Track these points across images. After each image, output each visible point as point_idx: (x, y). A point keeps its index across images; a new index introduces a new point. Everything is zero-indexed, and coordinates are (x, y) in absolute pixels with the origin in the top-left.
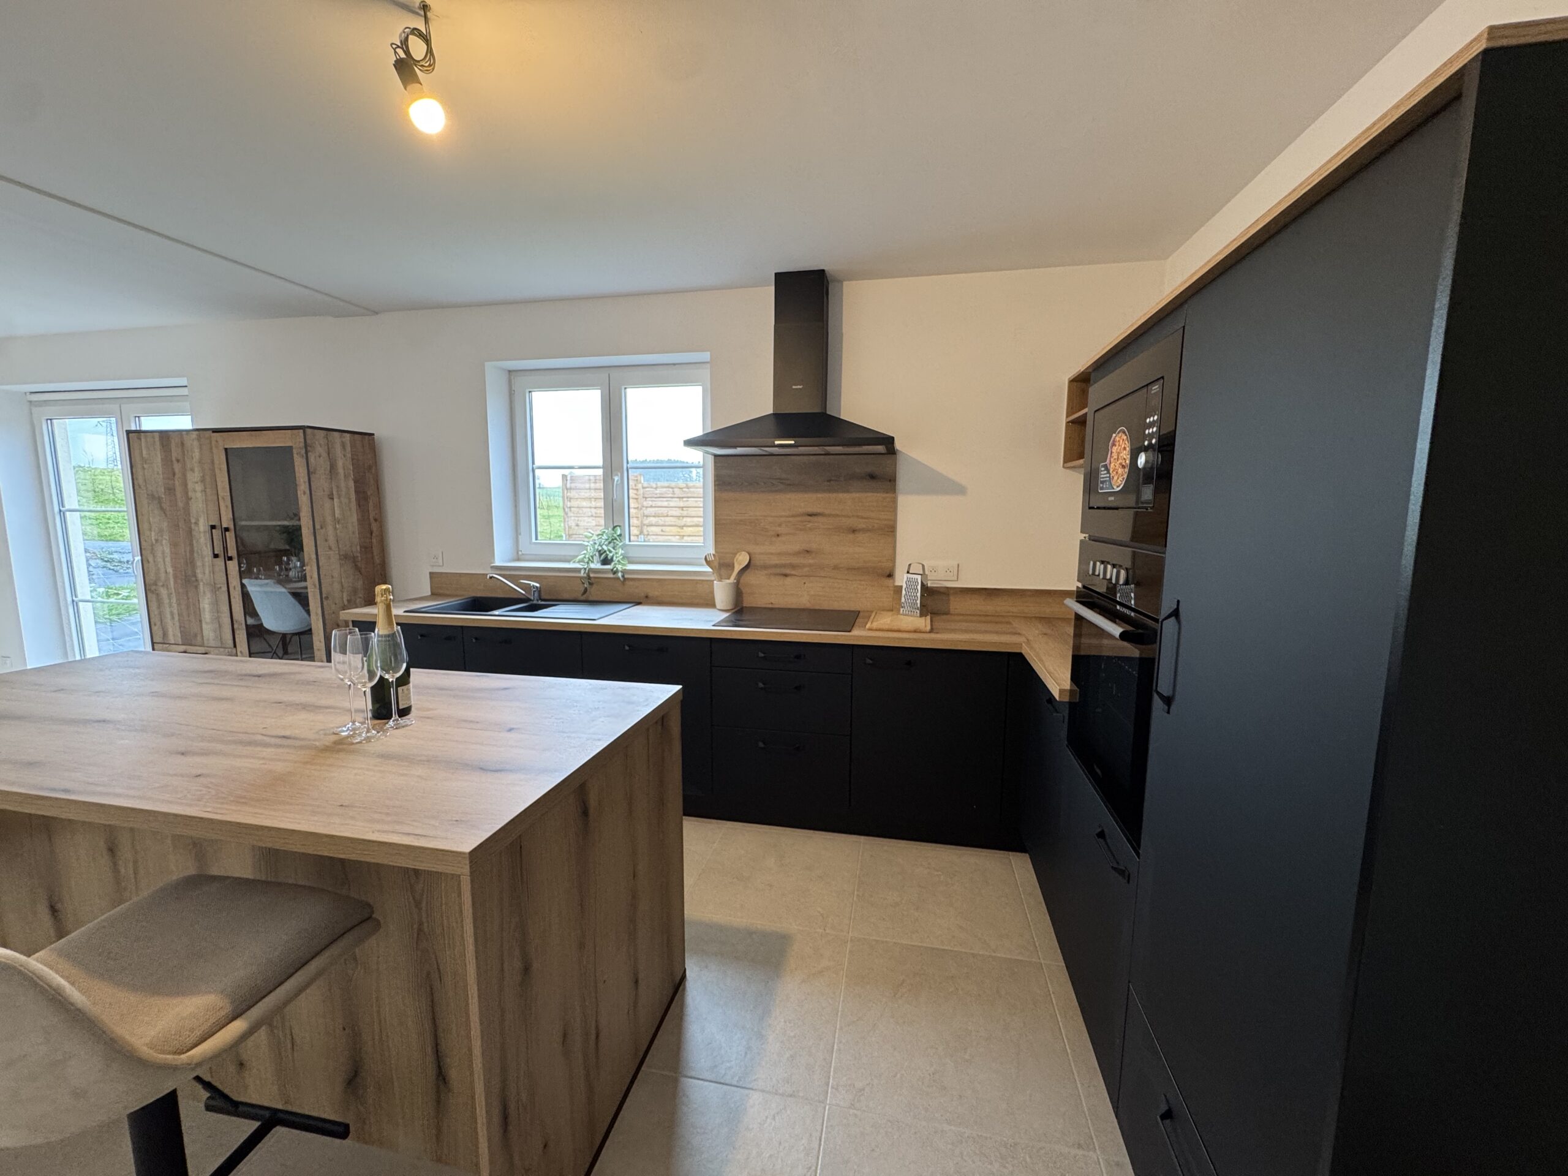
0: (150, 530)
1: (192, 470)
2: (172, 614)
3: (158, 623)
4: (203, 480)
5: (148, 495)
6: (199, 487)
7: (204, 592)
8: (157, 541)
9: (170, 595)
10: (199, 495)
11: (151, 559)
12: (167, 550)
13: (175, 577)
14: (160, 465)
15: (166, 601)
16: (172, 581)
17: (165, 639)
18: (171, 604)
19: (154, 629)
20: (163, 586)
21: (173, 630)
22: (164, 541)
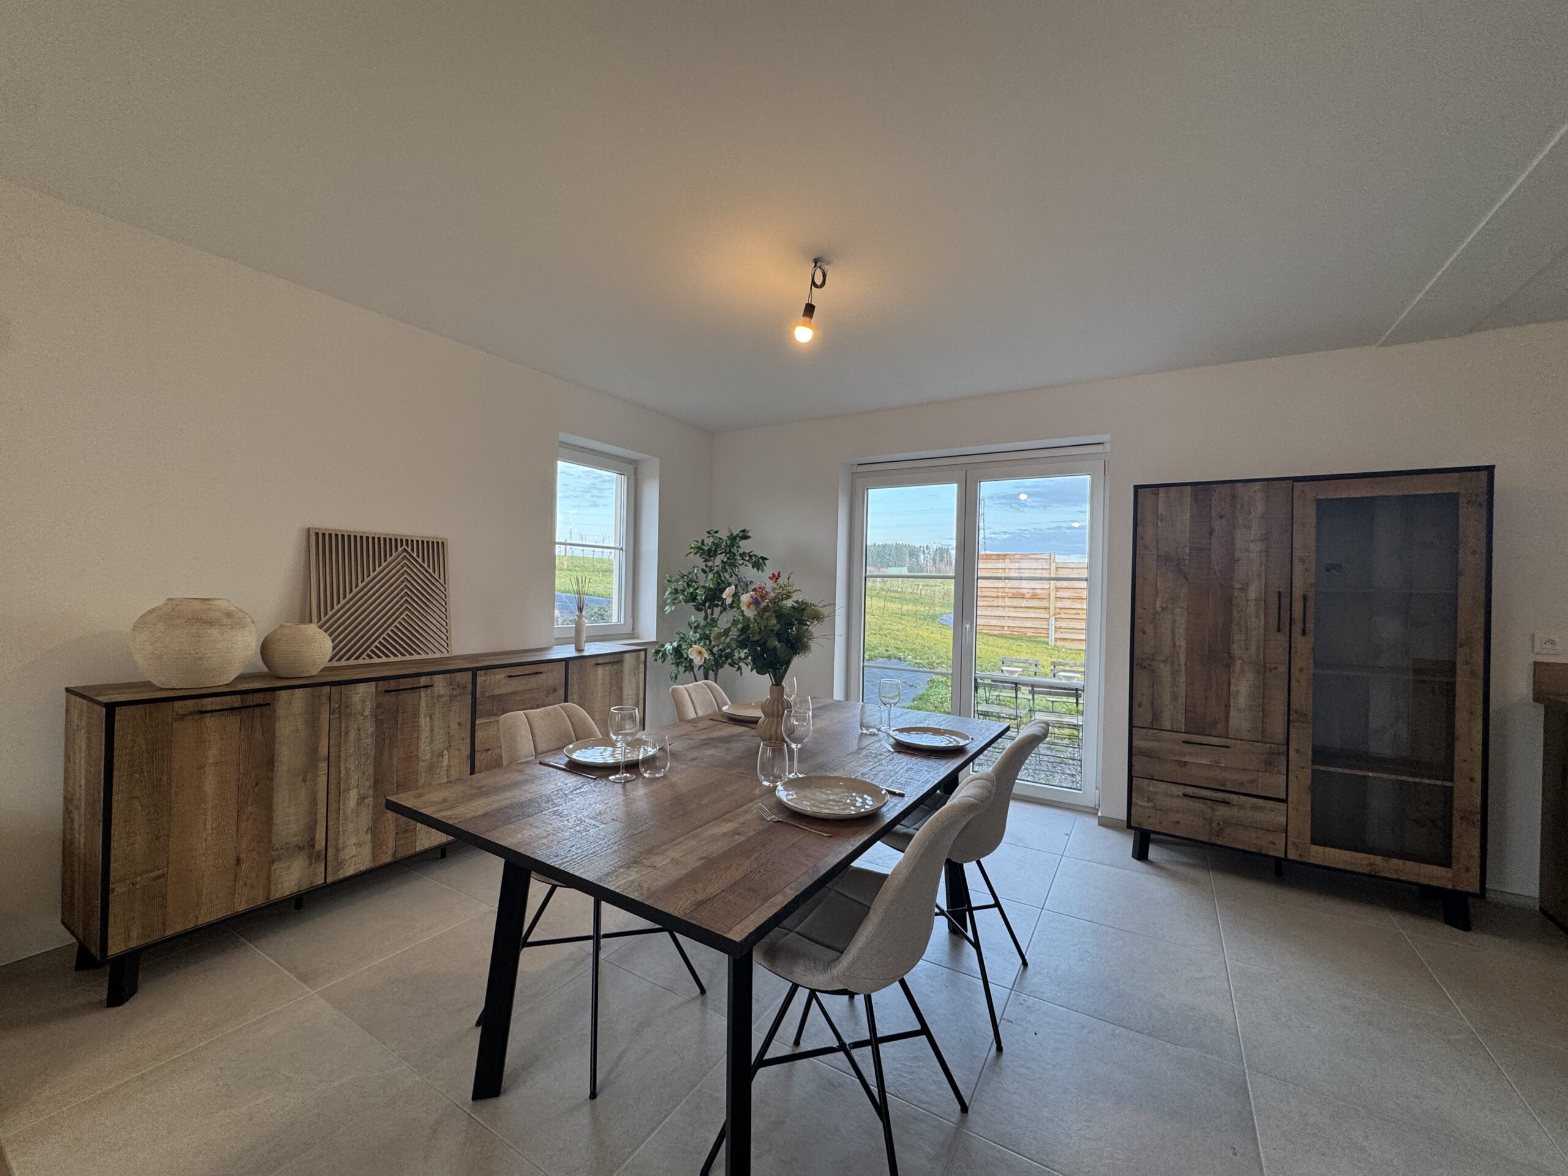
0: (1155, 597)
1: (1249, 528)
2: (1175, 696)
3: (1146, 704)
4: (1265, 538)
5: (1158, 556)
6: (1256, 547)
7: (1242, 672)
8: (1164, 608)
9: (1174, 674)
10: (1254, 556)
11: (1149, 629)
12: (1182, 620)
13: (1190, 652)
14: (1188, 522)
15: (1166, 678)
16: (1182, 658)
17: (1155, 724)
18: (1174, 684)
19: (1136, 710)
20: (1164, 662)
21: (1172, 713)
22: (1177, 610)
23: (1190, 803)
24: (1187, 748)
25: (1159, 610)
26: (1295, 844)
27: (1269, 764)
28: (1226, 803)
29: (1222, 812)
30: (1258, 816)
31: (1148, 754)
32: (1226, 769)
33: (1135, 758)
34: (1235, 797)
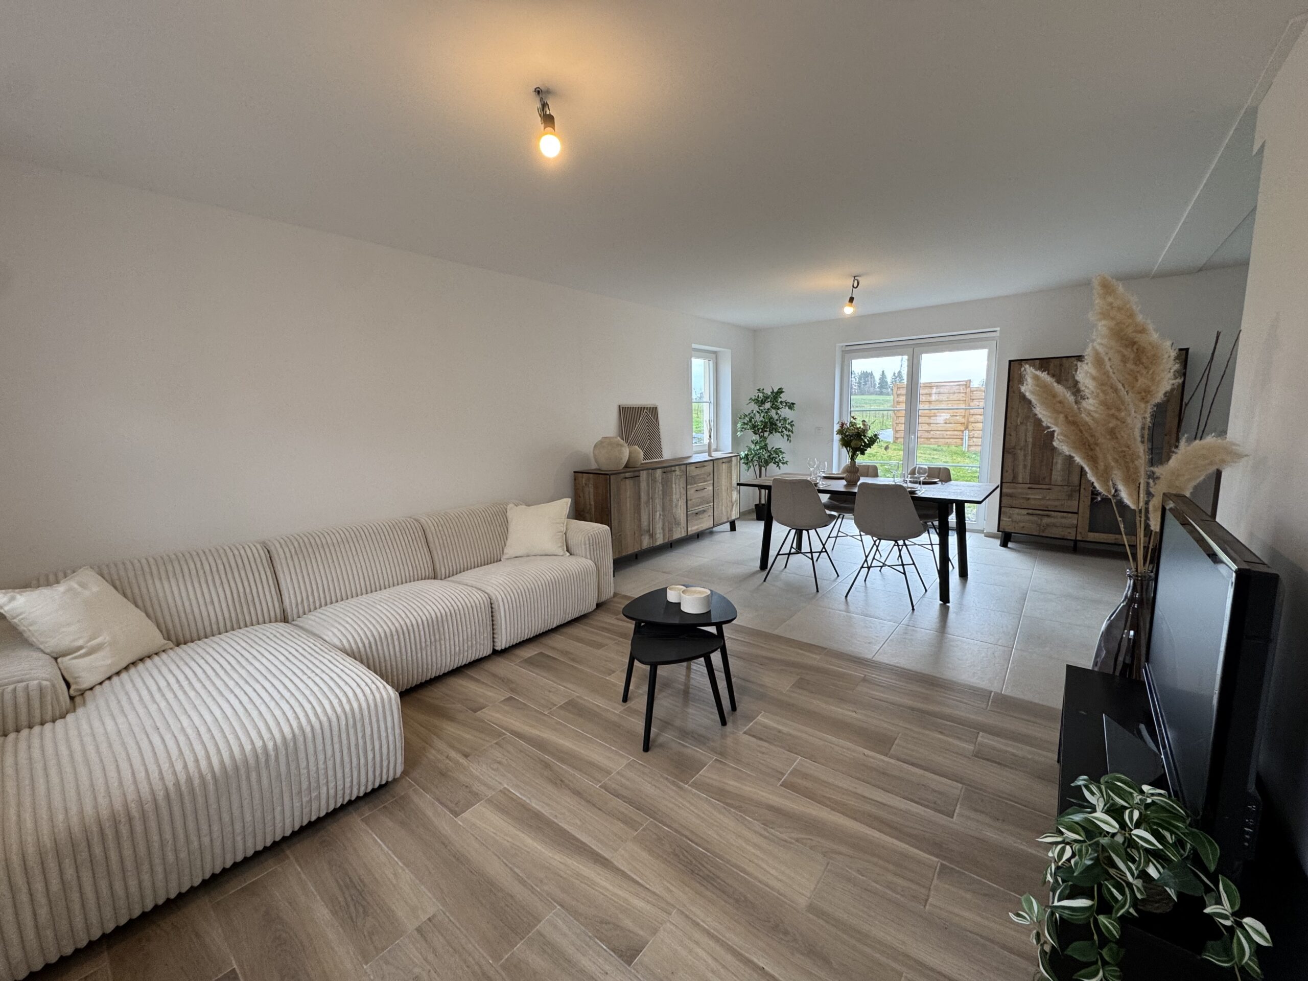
0: (1017, 417)
2: (1025, 466)
3: (1010, 471)
8: (1022, 423)
9: (1025, 456)
11: (1013, 434)
12: (1030, 428)
13: (1034, 445)
15: (1021, 457)
16: (1030, 446)
17: (1014, 480)
18: (1025, 460)
19: (1005, 474)
20: (1021, 449)
21: (1023, 475)
22: (1028, 424)
23: (1031, 517)
24: (1030, 491)
25: (1019, 423)
26: (1081, 533)
27: (1070, 497)
28: (1048, 516)
29: (1046, 520)
30: (1064, 521)
31: (1010, 495)
32: (1049, 499)
33: (1003, 498)
34: (1053, 513)
